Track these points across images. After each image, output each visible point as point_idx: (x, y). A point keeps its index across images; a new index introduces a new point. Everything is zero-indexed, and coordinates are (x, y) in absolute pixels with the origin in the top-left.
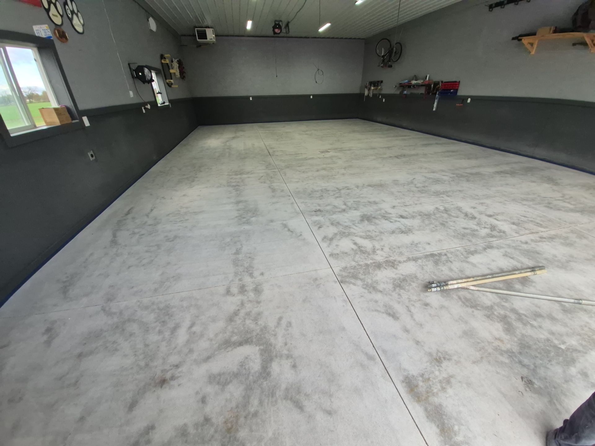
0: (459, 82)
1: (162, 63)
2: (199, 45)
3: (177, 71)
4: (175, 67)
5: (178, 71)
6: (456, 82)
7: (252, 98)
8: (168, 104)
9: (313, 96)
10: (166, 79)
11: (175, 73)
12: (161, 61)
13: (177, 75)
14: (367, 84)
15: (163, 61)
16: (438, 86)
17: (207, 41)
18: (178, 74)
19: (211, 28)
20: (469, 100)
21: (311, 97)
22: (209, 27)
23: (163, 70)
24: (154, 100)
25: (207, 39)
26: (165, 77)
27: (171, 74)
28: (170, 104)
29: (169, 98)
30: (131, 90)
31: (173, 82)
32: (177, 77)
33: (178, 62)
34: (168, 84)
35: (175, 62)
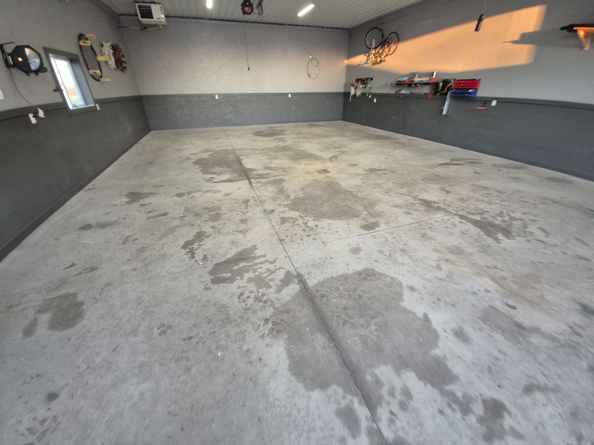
0: (479, 80)
2: (144, 27)
3: (110, 59)
4: (107, 53)
5: (113, 60)
6: (475, 80)
8: (94, 105)
9: (292, 94)
10: (89, 70)
11: (107, 62)
12: (79, 42)
13: (111, 65)
14: (353, 82)
15: (82, 44)
16: (450, 85)
17: (155, 21)
18: (112, 62)
19: (159, 3)
20: (494, 103)
21: (290, 96)
22: (155, 3)
23: (83, 56)
25: (153, 18)
26: (87, 66)
27: (99, 62)
28: (97, 105)
29: (96, 98)
31: (100, 74)
32: (111, 67)
33: (112, 47)
34: (93, 76)
35: (107, 46)
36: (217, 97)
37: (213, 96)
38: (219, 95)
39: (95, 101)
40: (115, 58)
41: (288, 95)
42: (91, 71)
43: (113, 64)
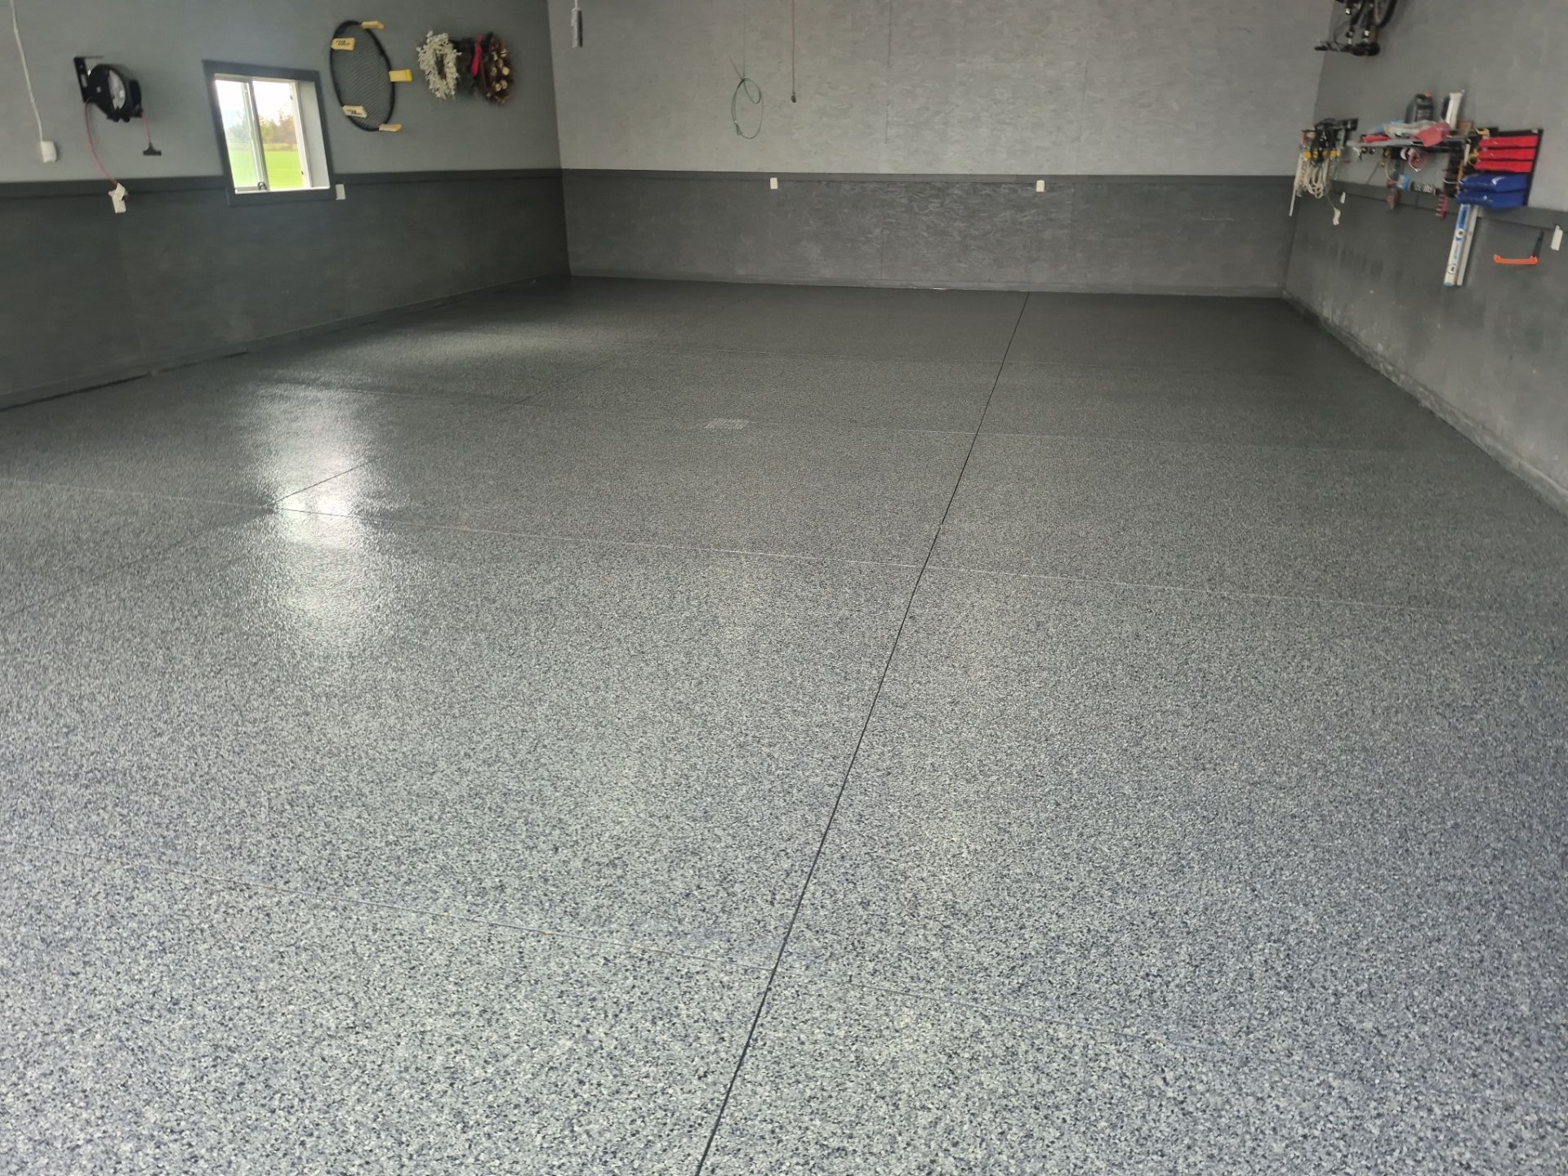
0: (1541, 132)
1: (332, 50)
3: (443, 74)
6: (1528, 133)
7: (779, 181)
8: (327, 187)
10: (341, 105)
11: (421, 82)
12: (331, 43)
13: (438, 90)
14: (1306, 134)
15: (336, 46)
20: (1557, 239)
21: (1041, 186)
23: (333, 74)
24: (212, 169)
26: (338, 97)
27: (392, 84)
28: (341, 188)
29: (338, 170)
30: (45, 139)
31: (364, 115)
32: (438, 95)
33: (457, 45)
34: (353, 120)
35: (437, 43)
36: (774, 184)
37: (763, 178)
38: (782, 178)
39: (334, 178)
40: (459, 71)
41: (1033, 185)
42: (345, 108)
43: (444, 86)
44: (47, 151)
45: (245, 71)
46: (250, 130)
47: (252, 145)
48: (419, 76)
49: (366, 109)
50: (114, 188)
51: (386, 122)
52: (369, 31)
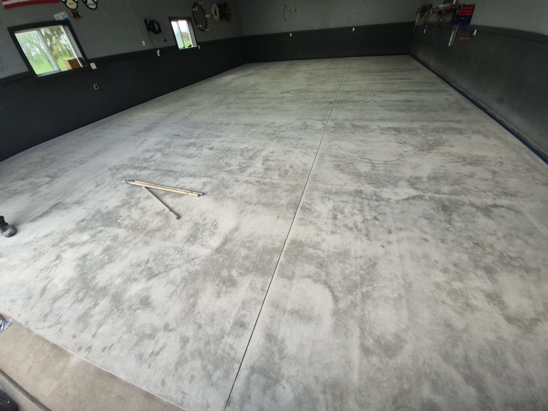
0: (475, 5)
1: (193, 11)
4: (214, 11)
5: (218, 15)
6: (471, 5)
8: (196, 46)
9: (356, 28)
10: (197, 25)
15: (194, 10)
20: (475, 33)
21: (354, 29)
23: (194, 17)
24: (175, 44)
26: (196, 23)
27: (206, 18)
28: (199, 46)
29: (198, 41)
30: (143, 40)
31: (202, 27)
32: (216, 20)
33: (219, 6)
34: (199, 29)
35: (214, 6)
36: (291, 35)
37: (288, 33)
38: (293, 33)
39: (198, 44)
40: (219, 13)
41: (352, 29)
42: (198, 26)
43: (217, 17)
44: (144, 43)
45: (176, 19)
46: (179, 34)
47: (181, 37)
48: (211, 15)
49: (202, 26)
50: (157, 50)
51: (206, 28)
52: (200, 5)
